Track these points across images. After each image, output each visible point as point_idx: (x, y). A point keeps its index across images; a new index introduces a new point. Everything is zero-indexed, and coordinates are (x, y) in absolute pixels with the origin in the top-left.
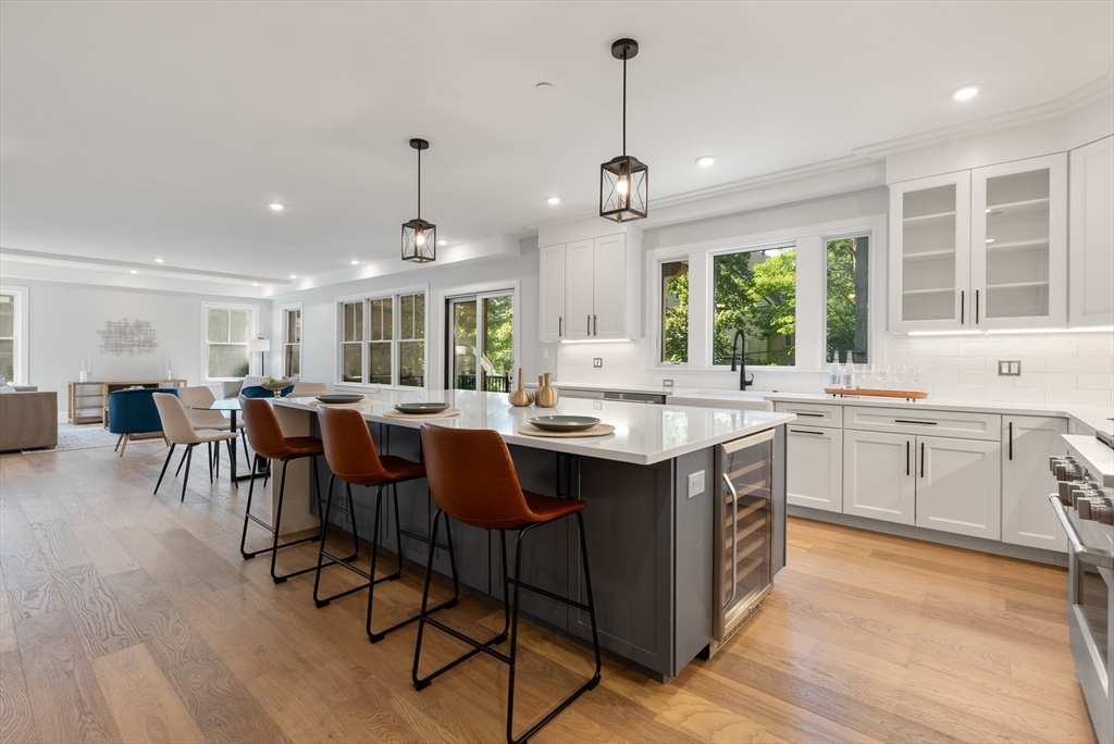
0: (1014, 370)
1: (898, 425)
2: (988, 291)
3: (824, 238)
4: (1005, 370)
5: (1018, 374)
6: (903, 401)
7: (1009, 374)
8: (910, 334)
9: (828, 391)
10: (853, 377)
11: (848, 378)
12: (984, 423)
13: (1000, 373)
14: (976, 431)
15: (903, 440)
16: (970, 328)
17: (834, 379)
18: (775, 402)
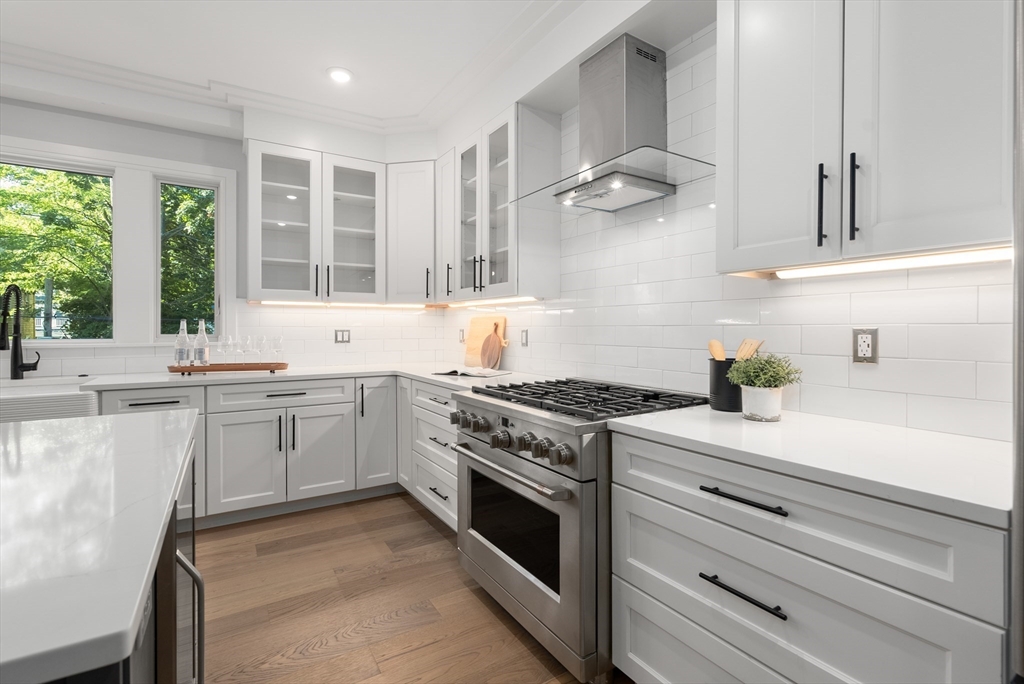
0: (346, 338)
1: (269, 400)
2: (335, 267)
3: (156, 177)
4: (340, 339)
5: (348, 342)
6: (266, 374)
7: (343, 342)
8: (263, 303)
9: (173, 370)
10: (207, 350)
11: (200, 353)
12: (343, 387)
13: (336, 341)
14: (336, 395)
15: (273, 415)
16: (322, 300)
17: (181, 354)
18: (100, 392)
